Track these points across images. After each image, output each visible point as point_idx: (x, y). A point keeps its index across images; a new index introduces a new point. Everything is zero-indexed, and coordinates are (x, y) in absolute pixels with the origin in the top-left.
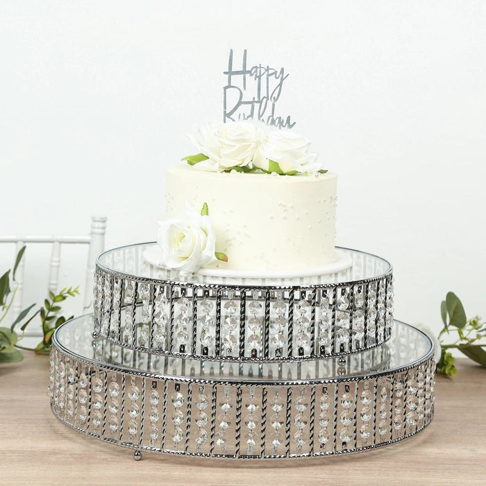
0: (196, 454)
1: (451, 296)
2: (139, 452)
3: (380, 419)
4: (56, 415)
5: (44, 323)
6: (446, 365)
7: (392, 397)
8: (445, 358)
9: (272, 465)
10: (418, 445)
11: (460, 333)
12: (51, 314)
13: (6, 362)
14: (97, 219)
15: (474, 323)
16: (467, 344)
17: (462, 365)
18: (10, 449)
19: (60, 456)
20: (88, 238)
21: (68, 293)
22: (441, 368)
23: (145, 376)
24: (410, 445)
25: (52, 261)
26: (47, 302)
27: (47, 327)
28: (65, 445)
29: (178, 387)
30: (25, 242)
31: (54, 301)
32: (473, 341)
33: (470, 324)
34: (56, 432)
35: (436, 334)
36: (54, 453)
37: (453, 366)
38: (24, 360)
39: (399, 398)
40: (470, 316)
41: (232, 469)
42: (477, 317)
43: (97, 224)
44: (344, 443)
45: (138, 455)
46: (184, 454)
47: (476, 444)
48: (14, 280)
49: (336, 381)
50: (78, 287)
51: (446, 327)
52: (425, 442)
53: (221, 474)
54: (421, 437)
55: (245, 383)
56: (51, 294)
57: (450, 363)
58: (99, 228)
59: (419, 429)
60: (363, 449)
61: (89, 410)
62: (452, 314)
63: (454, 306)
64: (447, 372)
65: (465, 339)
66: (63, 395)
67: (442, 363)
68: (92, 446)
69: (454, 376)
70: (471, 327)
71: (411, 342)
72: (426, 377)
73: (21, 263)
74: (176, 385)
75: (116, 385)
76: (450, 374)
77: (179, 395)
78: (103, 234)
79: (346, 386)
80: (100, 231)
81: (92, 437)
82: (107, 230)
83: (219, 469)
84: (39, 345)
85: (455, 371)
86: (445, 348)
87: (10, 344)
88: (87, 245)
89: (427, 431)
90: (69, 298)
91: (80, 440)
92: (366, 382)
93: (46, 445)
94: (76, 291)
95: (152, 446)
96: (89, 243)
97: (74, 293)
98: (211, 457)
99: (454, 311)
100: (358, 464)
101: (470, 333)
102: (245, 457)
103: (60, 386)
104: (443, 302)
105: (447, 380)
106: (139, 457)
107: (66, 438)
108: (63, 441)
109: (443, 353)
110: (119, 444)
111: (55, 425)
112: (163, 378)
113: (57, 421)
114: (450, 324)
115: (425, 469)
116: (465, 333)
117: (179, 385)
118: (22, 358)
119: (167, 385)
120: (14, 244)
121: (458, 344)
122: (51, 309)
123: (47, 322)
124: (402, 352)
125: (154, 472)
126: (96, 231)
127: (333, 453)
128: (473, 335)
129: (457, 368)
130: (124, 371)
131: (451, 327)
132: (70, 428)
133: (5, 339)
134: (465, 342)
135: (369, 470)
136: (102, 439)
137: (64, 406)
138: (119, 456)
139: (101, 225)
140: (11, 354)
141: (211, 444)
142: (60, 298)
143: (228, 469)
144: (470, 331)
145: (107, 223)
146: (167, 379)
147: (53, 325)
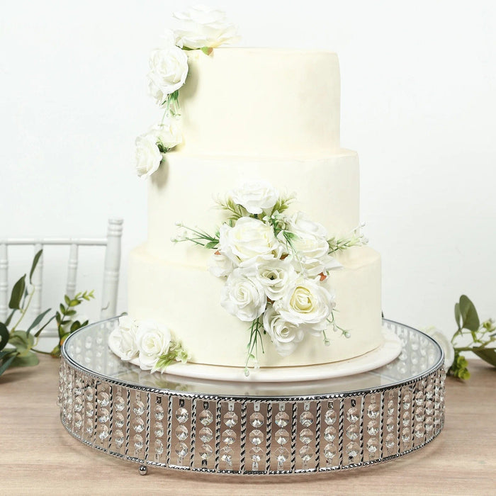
0: (201, 470)
1: (464, 300)
2: (145, 467)
3: (388, 433)
4: (65, 426)
5: (59, 327)
6: (459, 369)
7: (399, 410)
8: (458, 362)
9: (278, 481)
10: (428, 457)
11: (474, 336)
12: (67, 318)
13: (22, 366)
14: (114, 221)
15: (488, 326)
16: (480, 347)
17: (476, 367)
18: (16, 463)
19: (65, 471)
20: (105, 240)
21: (83, 297)
22: (454, 371)
23: (150, 391)
24: (419, 457)
25: (70, 263)
26: (62, 306)
27: (63, 331)
28: (72, 459)
29: (182, 403)
30: (43, 244)
31: (69, 305)
32: (486, 344)
33: (484, 326)
34: (64, 443)
35: (449, 338)
36: (61, 467)
37: (466, 370)
38: (40, 364)
39: (407, 411)
40: (482, 319)
41: (238, 485)
42: (490, 320)
43: (114, 227)
44: (351, 458)
45: (143, 470)
46: (189, 469)
47: (486, 455)
48: (31, 283)
49: (341, 396)
50: (92, 292)
51: (460, 330)
52: (434, 453)
53: (226, 491)
54: (430, 449)
55: (249, 399)
56: (67, 298)
57: (463, 366)
58: (115, 230)
59: (428, 440)
60: (370, 463)
61: (96, 424)
62: (465, 317)
63: (467, 309)
64: (459, 376)
65: (479, 341)
66: (70, 407)
67: (455, 367)
68: (100, 459)
69: (466, 379)
70: (484, 330)
71: (423, 349)
72: (435, 388)
73: (38, 265)
74: (181, 400)
75: (121, 400)
76: (462, 377)
77: (184, 411)
78: (120, 236)
79: (352, 400)
80: (117, 233)
81: (98, 451)
82: (123, 232)
83: (224, 485)
84: (55, 349)
85: (468, 375)
86: (457, 351)
87: (26, 347)
88: (104, 248)
89: (437, 441)
90: (84, 302)
91: (87, 452)
92: (373, 396)
93: (53, 458)
94: (91, 296)
95: (158, 461)
96: (105, 245)
97: (90, 298)
98: (216, 473)
99: (467, 314)
100: (365, 478)
101: (483, 336)
102: (250, 472)
103: (68, 397)
104: (457, 304)
105: (460, 384)
106: (145, 472)
107: (74, 450)
108: (71, 453)
109: (457, 356)
110: (125, 459)
111: (64, 436)
112: (167, 394)
113: (66, 432)
114: (464, 327)
115: (433, 483)
116: (478, 335)
117: (183, 400)
118: (39, 362)
119: (171, 400)
120: (32, 246)
121: (471, 347)
122: (66, 313)
123: (62, 326)
124: (414, 358)
125: (158, 489)
126: (113, 233)
127: (339, 468)
128: (486, 338)
129: (470, 370)
130: (128, 386)
131: (464, 330)
132: (78, 440)
133: (22, 343)
134: (478, 345)
135: (376, 485)
136: (108, 453)
137: (72, 418)
138: (124, 470)
139: (118, 227)
140: (28, 358)
141: (216, 459)
142: (75, 303)
143: (233, 485)
144: (484, 333)
145: (123, 225)
146: (171, 394)
147: (68, 329)
